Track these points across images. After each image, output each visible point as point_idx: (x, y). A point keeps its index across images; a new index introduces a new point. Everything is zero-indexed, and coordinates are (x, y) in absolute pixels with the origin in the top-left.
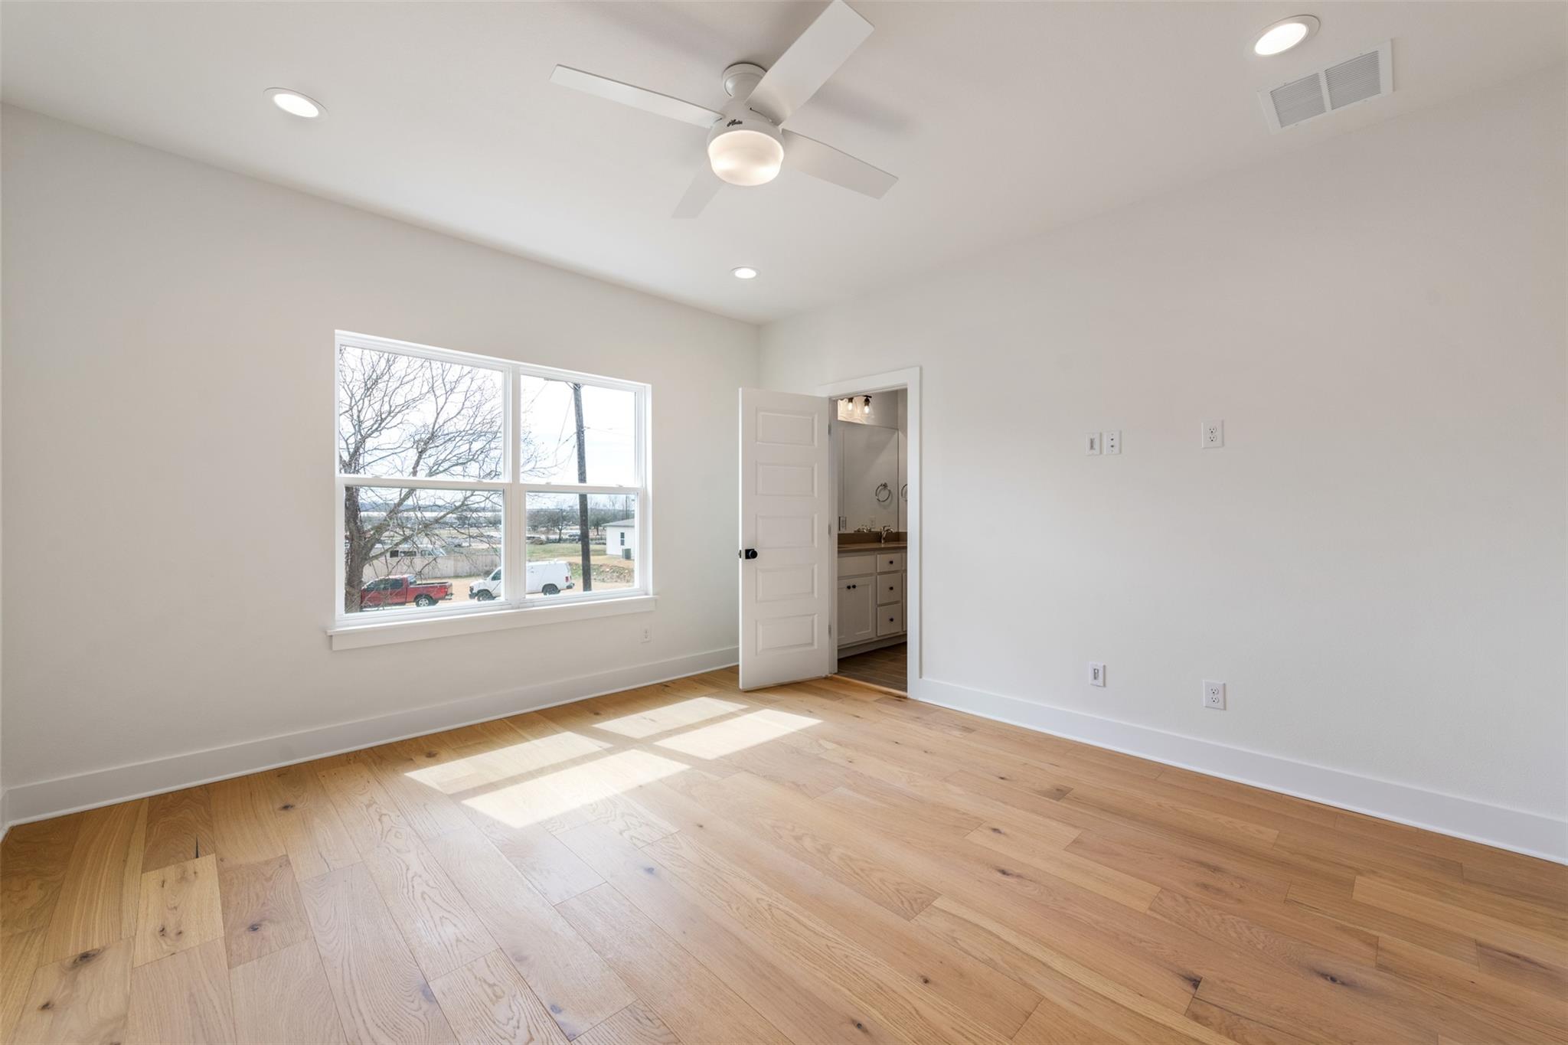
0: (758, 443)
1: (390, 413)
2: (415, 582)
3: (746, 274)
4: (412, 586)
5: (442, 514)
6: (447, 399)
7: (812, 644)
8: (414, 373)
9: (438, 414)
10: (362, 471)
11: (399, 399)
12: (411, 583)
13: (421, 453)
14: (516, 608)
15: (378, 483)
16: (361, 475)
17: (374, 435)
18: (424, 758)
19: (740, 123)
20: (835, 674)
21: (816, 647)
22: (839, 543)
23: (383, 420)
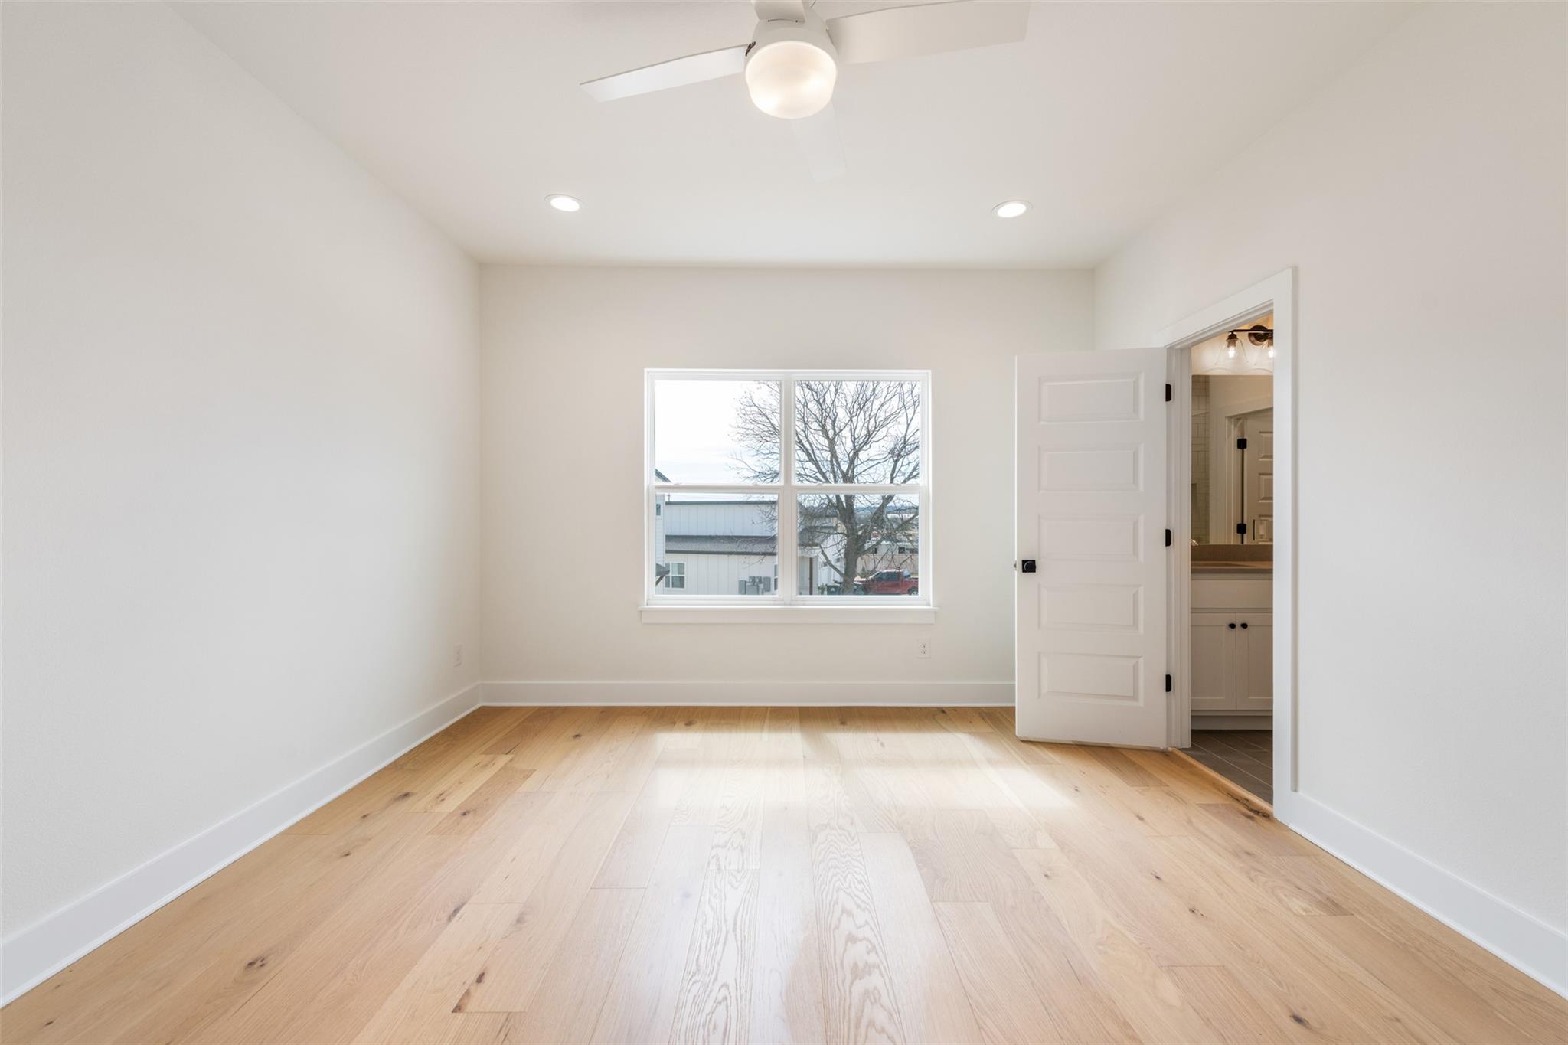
0: (1042, 423)
1: (876, 428)
2: (909, 576)
3: (1013, 210)
4: (906, 580)
5: (912, 515)
6: (915, 411)
7: (1134, 697)
8: (895, 390)
9: (908, 425)
10: (856, 481)
11: (882, 416)
12: (906, 577)
13: (896, 462)
14: (787, 605)
15: (866, 490)
16: (856, 484)
17: (864, 448)
18: (682, 724)
19: (754, 44)
20: (1182, 750)
21: (1141, 703)
22: (1192, 560)
23: (870, 436)
